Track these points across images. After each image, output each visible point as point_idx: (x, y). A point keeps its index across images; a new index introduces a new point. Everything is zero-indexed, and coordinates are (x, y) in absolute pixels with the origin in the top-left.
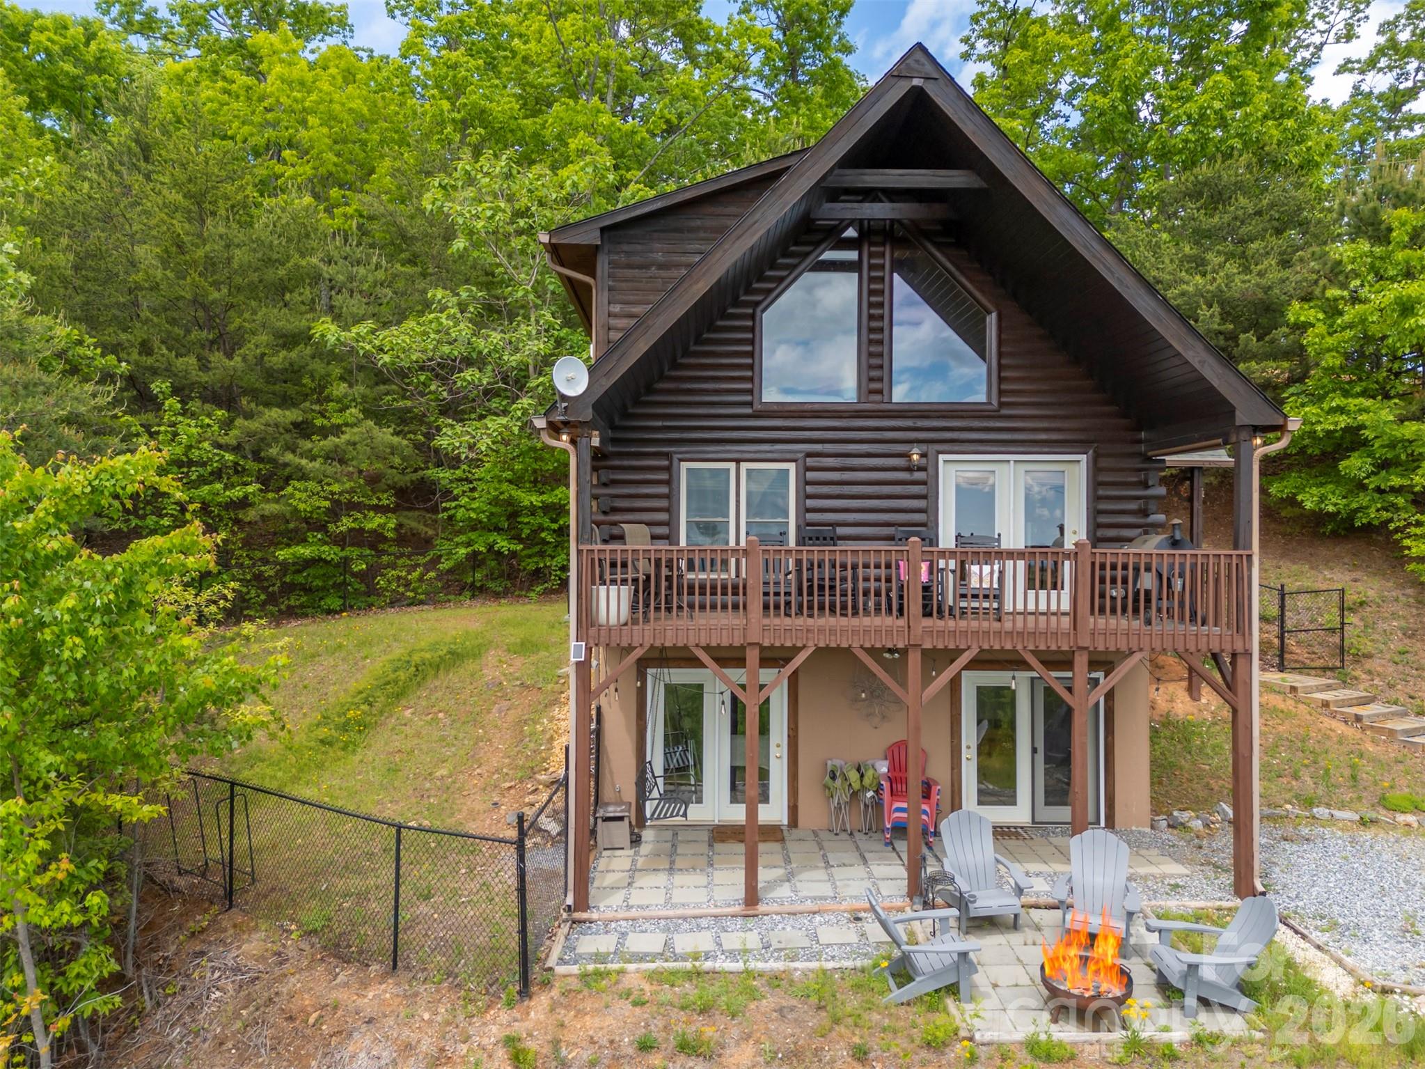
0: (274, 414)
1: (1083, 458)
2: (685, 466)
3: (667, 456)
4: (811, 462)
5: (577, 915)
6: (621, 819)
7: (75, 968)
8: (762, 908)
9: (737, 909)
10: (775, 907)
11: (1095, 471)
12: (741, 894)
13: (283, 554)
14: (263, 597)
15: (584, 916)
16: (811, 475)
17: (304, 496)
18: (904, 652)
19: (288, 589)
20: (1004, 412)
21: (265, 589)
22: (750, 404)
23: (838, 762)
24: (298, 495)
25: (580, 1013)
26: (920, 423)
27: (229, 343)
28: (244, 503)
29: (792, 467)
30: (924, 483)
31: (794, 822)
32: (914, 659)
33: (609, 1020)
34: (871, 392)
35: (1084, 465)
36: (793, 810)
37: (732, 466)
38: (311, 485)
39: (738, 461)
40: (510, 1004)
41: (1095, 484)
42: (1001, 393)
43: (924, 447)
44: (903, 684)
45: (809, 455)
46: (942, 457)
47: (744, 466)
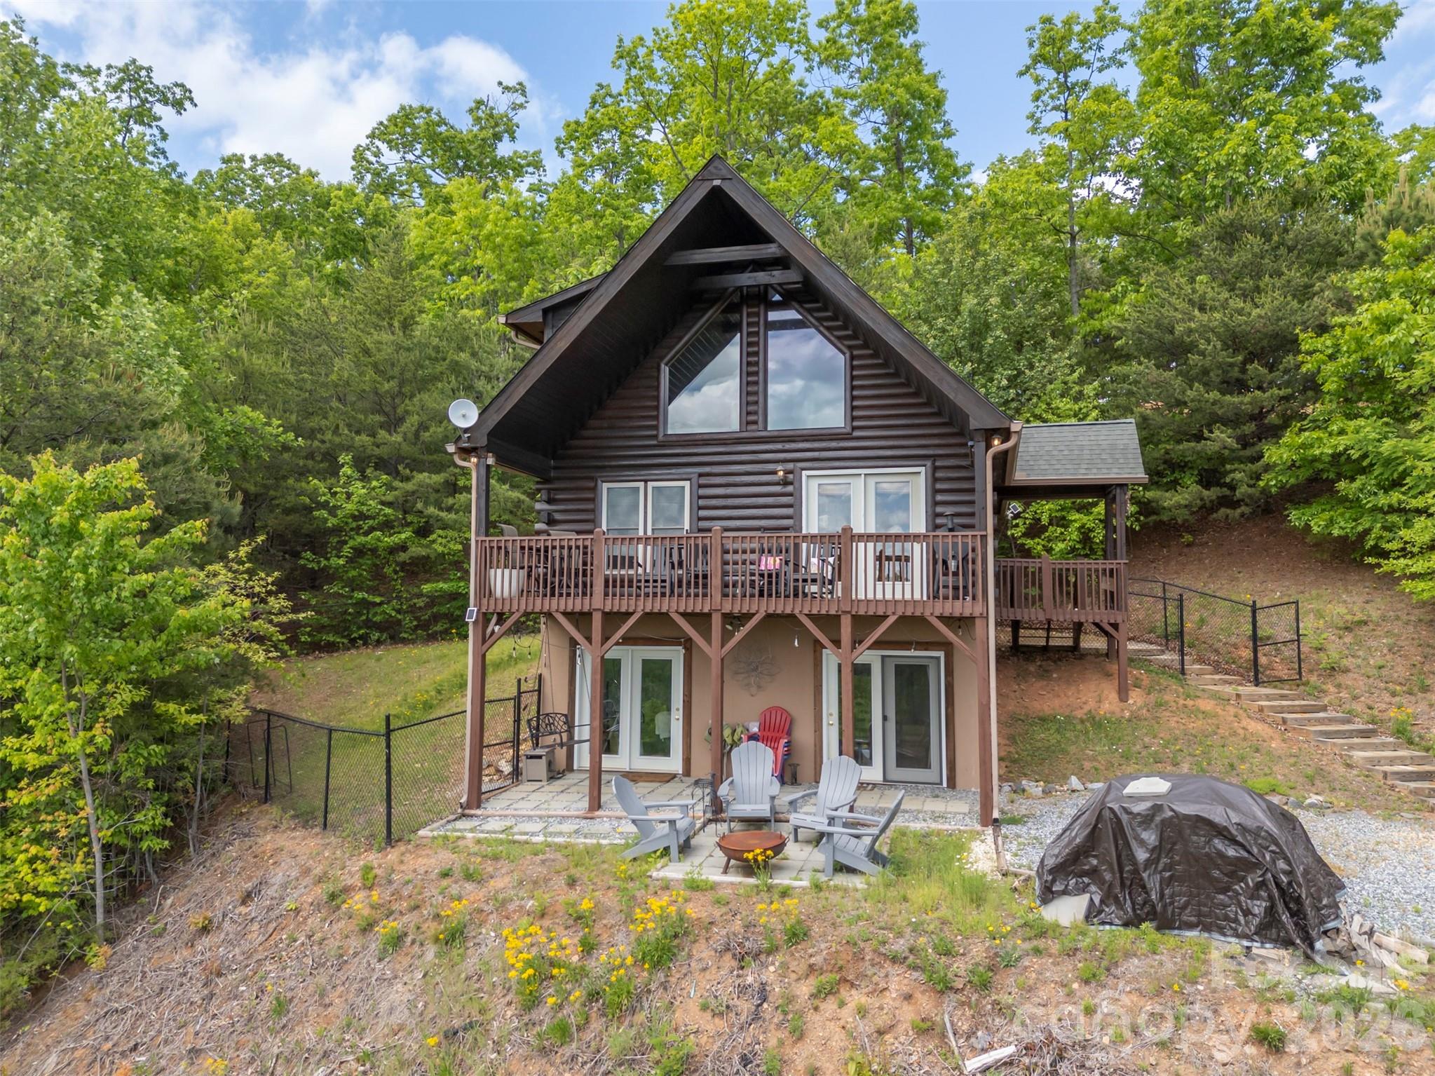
0: (423, 477)
1: (922, 469)
2: (605, 486)
3: (591, 478)
4: (703, 481)
5: (467, 811)
6: (540, 757)
8: (599, 813)
9: (580, 813)
10: (610, 813)
11: (933, 480)
12: (585, 806)
13: (426, 588)
14: (415, 623)
15: (472, 812)
16: (702, 491)
17: (444, 541)
18: (709, 615)
19: (436, 618)
20: (856, 433)
21: (416, 618)
22: (656, 437)
24: (440, 540)
25: (418, 856)
26: (788, 446)
27: (393, 423)
28: (403, 547)
29: (687, 484)
30: (791, 495)
31: (687, 772)
32: (716, 620)
34: (748, 423)
35: (923, 474)
36: (687, 761)
37: (641, 485)
38: (450, 533)
39: (646, 481)
40: (380, 850)
41: (933, 491)
42: (853, 418)
43: (790, 466)
44: (710, 641)
45: (701, 475)
46: (805, 473)
47: (650, 484)
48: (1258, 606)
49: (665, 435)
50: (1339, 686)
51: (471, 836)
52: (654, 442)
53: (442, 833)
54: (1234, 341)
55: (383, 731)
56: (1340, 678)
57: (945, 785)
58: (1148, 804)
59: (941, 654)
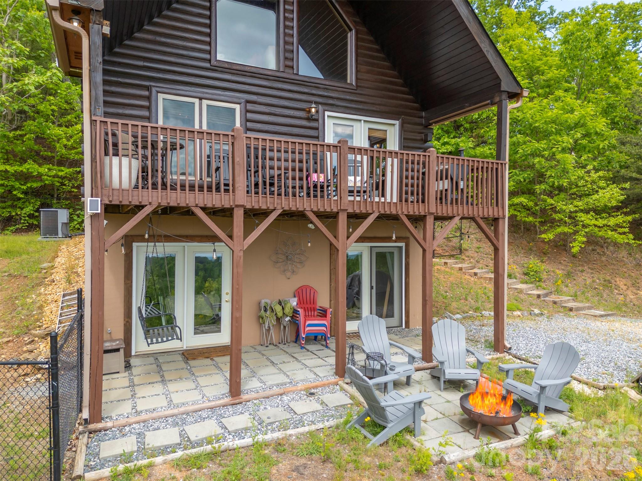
1: (397, 123)
2: (161, 96)
3: (148, 88)
4: (250, 107)
5: (92, 426)
6: (117, 350)
8: (244, 397)
9: (227, 400)
10: (253, 395)
11: (403, 129)
12: (226, 389)
15: (100, 425)
16: (249, 115)
20: (359, 90)
22: (209, 60)
23: (269, 301)
29: (237, 107)
30: (317, 129)
32: (342, 219)
34: (286, 66)
35: (397, 127)
37: (196, 101)
39: (201, 99)
41: (403, 139)
42: (357, 79)
45: (248, 102)
46: (327, 113)
47: (205, 102)
49: (216, 60)
51: (159, 460)
52: (207, 65)
53: (121, 467)
57: (404, 327)
59: (403, 244)
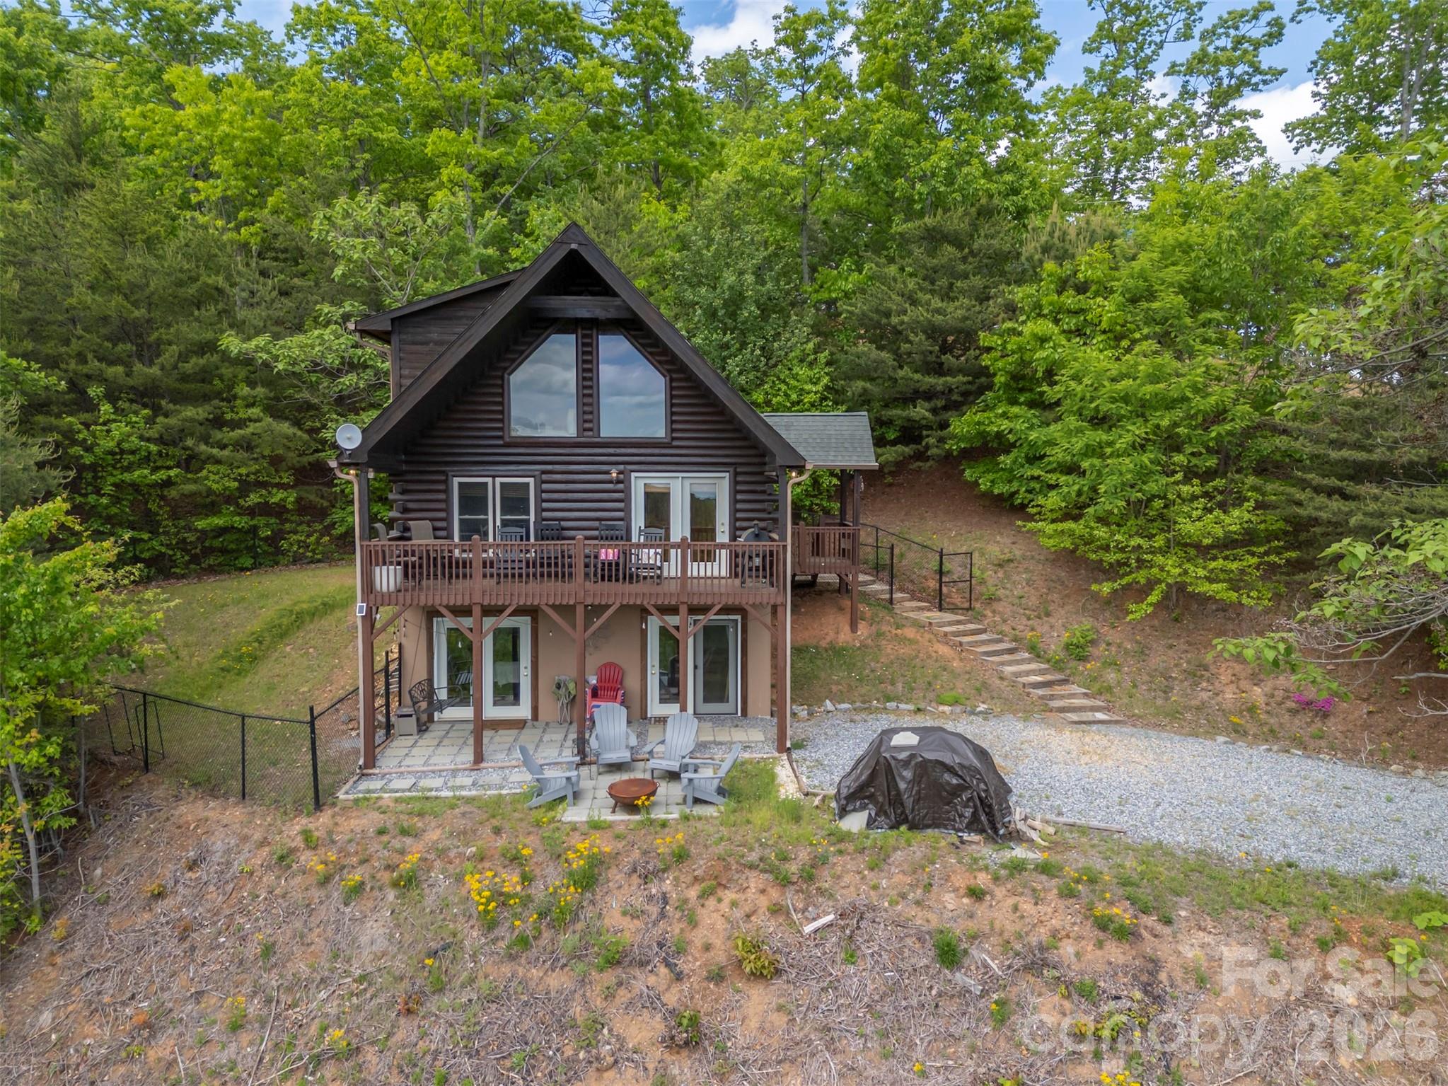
0: (190, 412)
1: (727, 475)
2: (456, 480)
3: (443, 472)
4: (544, 477)
5: (365, 771)
6: (410, 715)
7: (47, 800)
8: (483, 765)
9: (468, 766)
10: (492, 764)
11: (735, 483)
12: (471, 758)
13: (201, 524)
14: (187, 558)
15: (371, 771)
16: (545, 486)
17: (217, 477)
18: (574, 607)
20: (675, 443)
21: (187, 551)
22: (501, 438)
23: (563, 678)
24: (212, 477)
25: (348, 818)
26: (619, 451)
27: (149, 352)
28: (168, 483)
29: (531, 481)
30: (621, 491)
31: (535, 716)
32: (580, 611)
33: (365, 821)
34: (585, 430)
35: (727, 480)
36: (535, 710)
37: (489, 480)
38: (223, 469)
39: (494, 477)
40: (309, 815)
41: (734, 492)
42: (673, 430)
43: (621, 467)
44: (574, 626)
45: (544, 472)
46: (633, 475)
47: (498, 480)
48: (945, 551)
49: (510, 436)
50: (994, 612)
51: (386, 795)
52: (501, 442)
53: (361, 795)
54: (933, 332)
55: (308, 718)
56: (996, 606)
57: (739, 715)
58: (908, 753)
59: (739, 617)
